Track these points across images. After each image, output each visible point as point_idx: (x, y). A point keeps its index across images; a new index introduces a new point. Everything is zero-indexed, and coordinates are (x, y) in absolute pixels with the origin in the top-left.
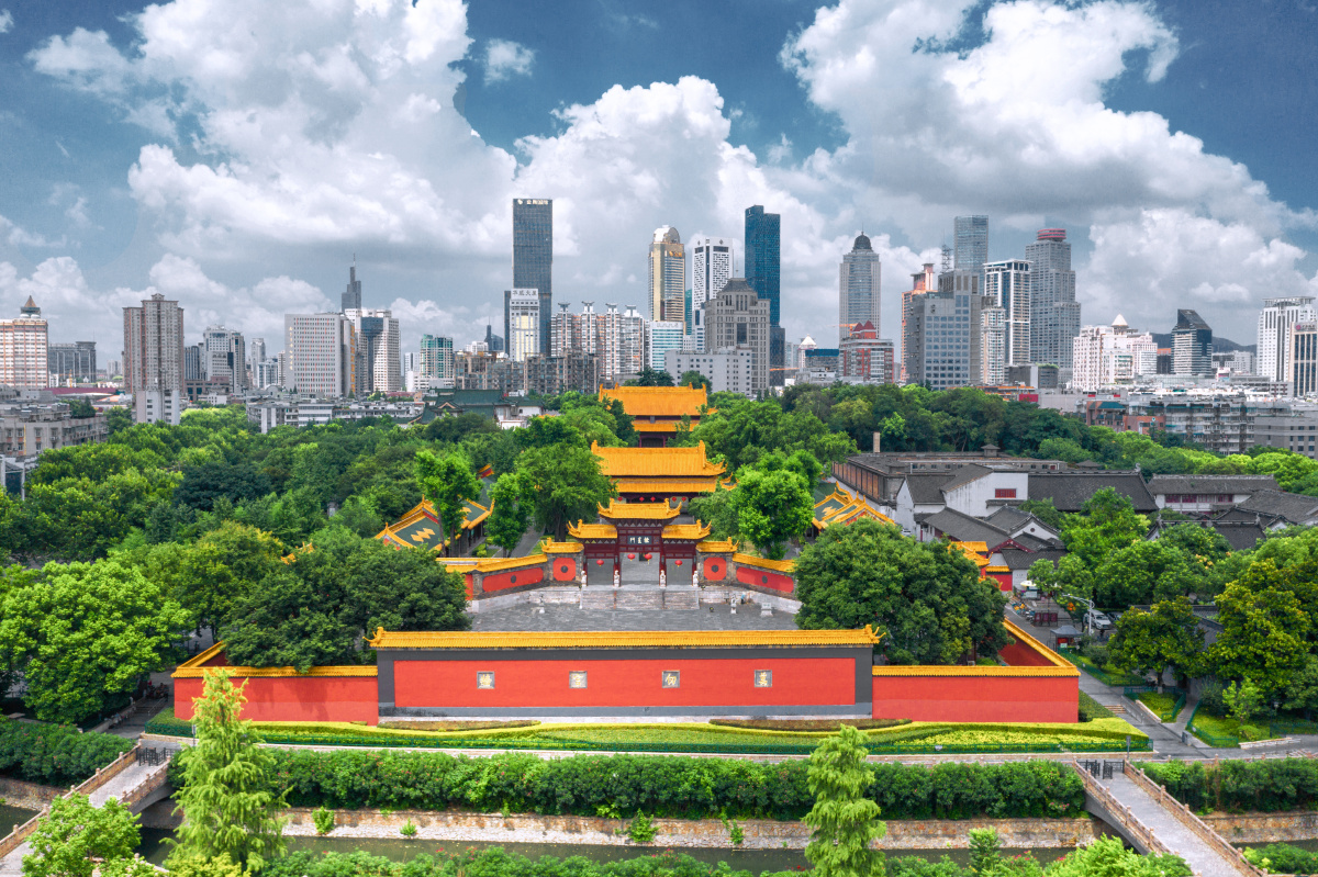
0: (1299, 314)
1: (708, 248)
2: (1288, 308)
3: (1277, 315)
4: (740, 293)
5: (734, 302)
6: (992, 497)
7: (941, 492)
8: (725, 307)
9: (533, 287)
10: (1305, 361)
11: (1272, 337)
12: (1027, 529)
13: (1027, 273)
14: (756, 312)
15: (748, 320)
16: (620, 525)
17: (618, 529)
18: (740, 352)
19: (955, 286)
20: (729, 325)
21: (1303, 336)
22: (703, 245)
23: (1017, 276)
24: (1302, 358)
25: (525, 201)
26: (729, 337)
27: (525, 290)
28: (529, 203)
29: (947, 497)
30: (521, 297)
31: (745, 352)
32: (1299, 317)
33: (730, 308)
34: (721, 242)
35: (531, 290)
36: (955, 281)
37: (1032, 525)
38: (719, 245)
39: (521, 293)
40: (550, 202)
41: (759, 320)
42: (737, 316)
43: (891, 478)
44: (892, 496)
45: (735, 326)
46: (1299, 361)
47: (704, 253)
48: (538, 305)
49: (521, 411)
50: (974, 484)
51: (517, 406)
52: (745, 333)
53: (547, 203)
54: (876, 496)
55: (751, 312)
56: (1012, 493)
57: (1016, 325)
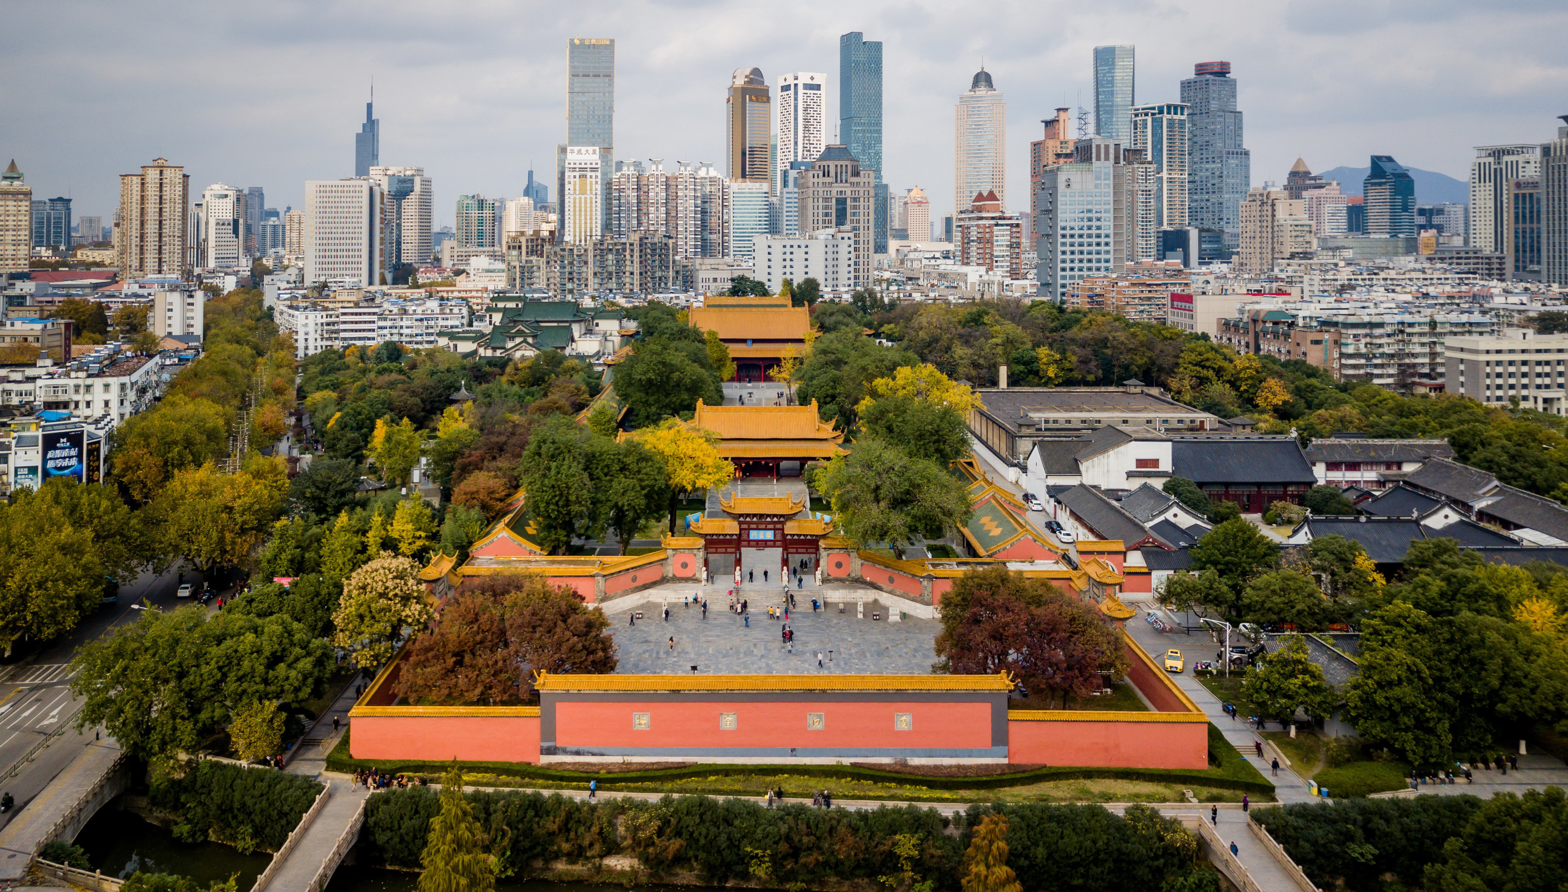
0: (1520, 165)
1: (796, 85)
2: (1506, 158)
3: (1493, 167)
4: (839, 163)
5: (832, 173)
6: (1133, 468)
7: (1076, 460)
8: (821, 180)
9: (594, 145)
10: (1528, 225)
11: (1488, 197)
12: (1169, 515)
13: (1183, 118)
14: (858, 184)
15: (848, 194)
16: (741, 519)
17: (740, 523)
18: (840, 235)
19: (1094, 155)
20: (826, 200)
21: (1524, 195)
22: (792, 82)
23: (1171, 123)
24: (1524, 222)
25: (582, 40)
26: (827, 215)
27: (584, 149)
28: (587, 43)
29: (1083, 468)
30: (580, 157)
31: (846, 235)
32: (1520, 170)
33: (827, 180)
34: (812, 78)
35: (591, 149)
36: (1094, 150)
37: (1175, 510)
38: (810, 82)
39: (579, 152)
40: (612, 41)
41: (861, 194)
42: (835, 189)
43: (1021, 437)
44: (1022, 457)
45: (834, 201)
46: (1521, 225)
47: (792, 92)
48: (599, 166)
49: (597, 325)
50: (1111, 453)
51: (593, 319)
52: (845, 209)
53: (608, 43)
54: (1004, 453)
55: (852, 184)
56: (1155, 463)
57: (1171, 181)
